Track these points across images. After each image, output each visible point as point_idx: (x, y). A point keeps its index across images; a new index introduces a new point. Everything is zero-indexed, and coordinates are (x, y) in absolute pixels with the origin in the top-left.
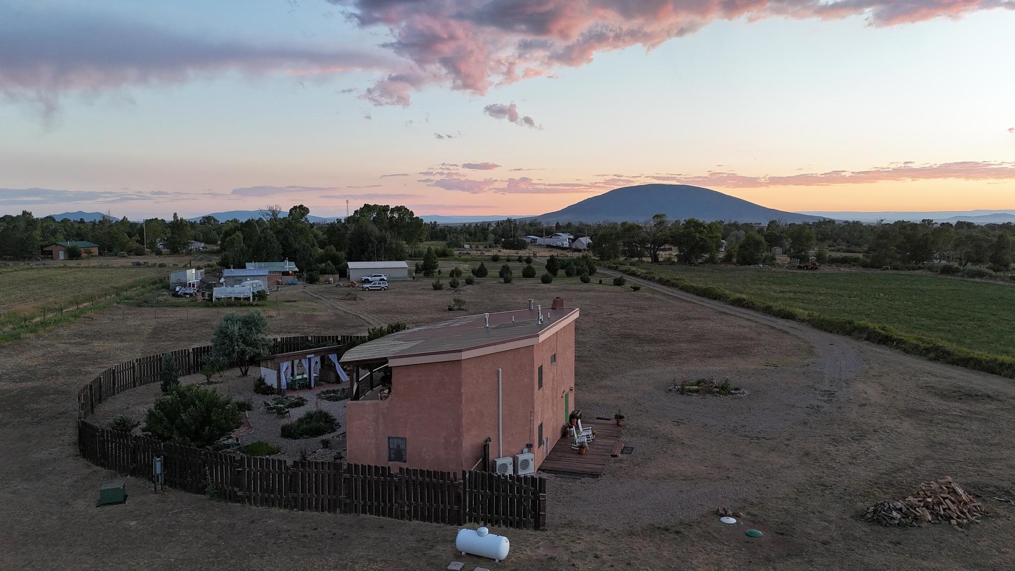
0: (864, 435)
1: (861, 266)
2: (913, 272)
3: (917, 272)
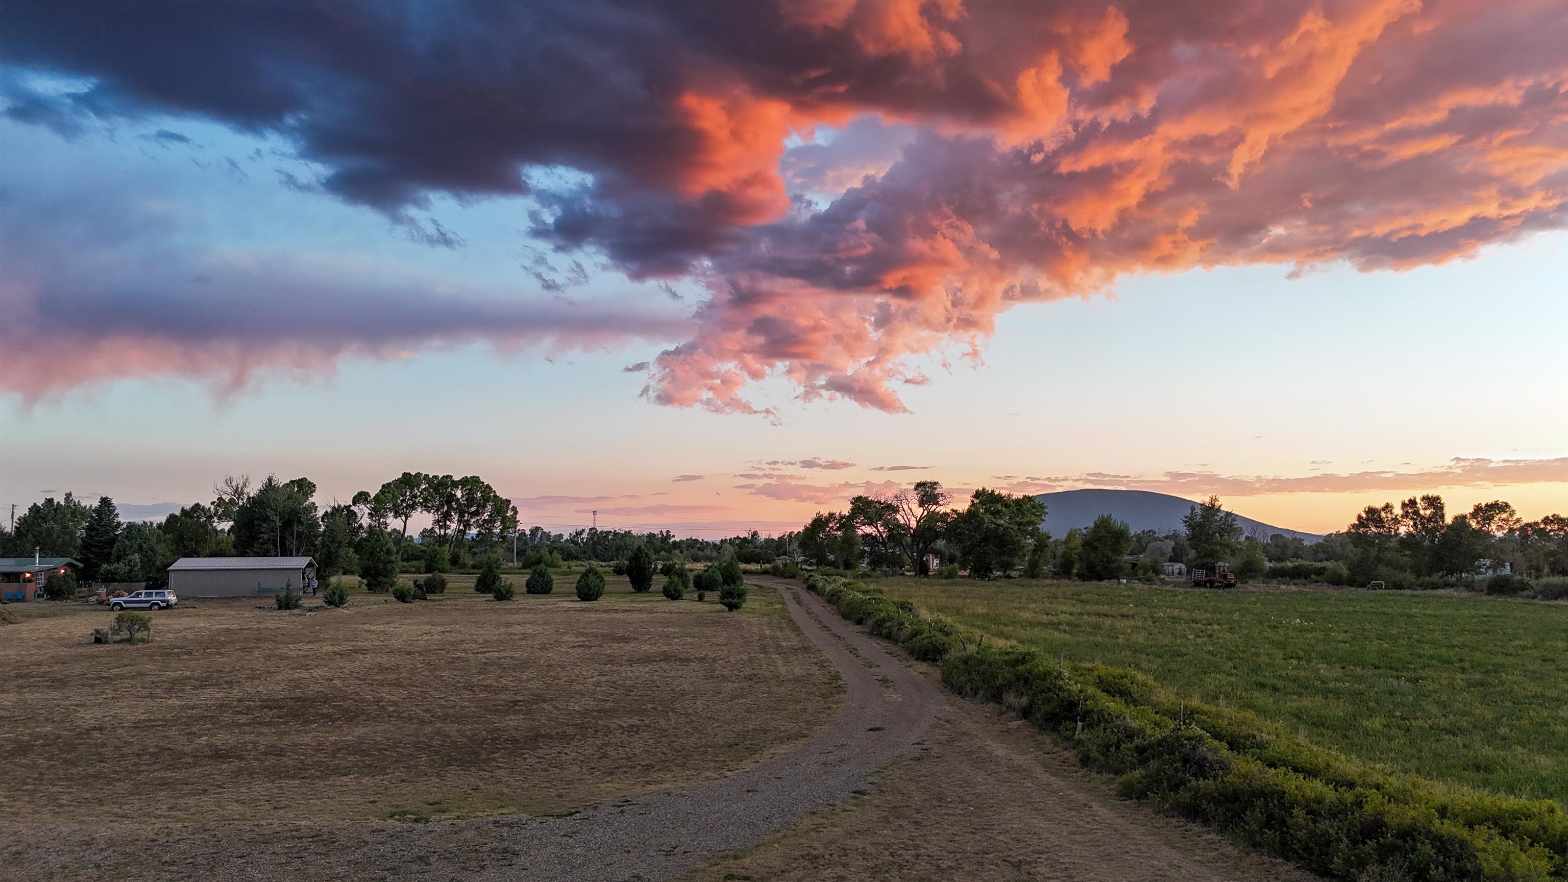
1: (1328, 582)
2: (1435, 592)
3: (1441, 592)
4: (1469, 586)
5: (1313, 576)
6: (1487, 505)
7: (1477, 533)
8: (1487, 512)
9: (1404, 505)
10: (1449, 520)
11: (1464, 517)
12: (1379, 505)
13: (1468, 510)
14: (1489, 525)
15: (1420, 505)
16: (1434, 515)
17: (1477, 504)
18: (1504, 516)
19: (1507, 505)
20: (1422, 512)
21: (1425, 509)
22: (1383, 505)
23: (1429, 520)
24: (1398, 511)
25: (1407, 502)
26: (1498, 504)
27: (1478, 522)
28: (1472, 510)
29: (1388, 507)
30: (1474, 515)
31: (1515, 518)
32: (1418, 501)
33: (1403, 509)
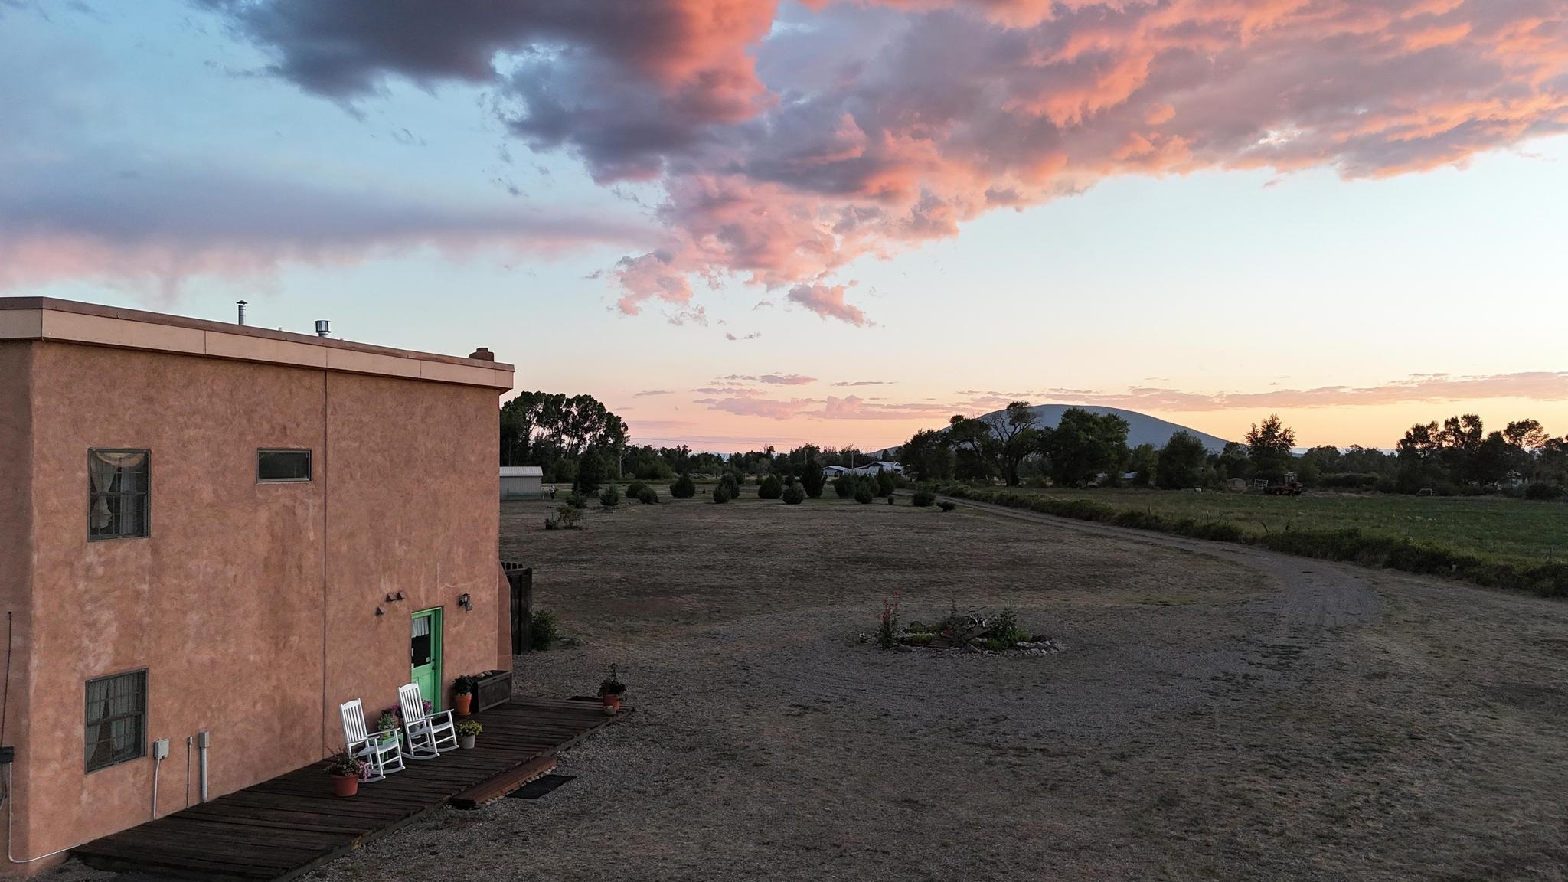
0: (1377, 747)
1: (1380, 491)
2: (1477, 498)
3: (1482, 497)
4: (1508, 493)
5: (1364, 485)
6: (1519, 423)
7: (1511, 447)
8: (1519, 429)
9: (1447, 423)
10: (1485, 436)
11: (1498, 434)
12: (1425, 423)
13: (1502, 427)
14: (1520, 440)
15: (1461, 423)
16: (1474, 431)
17: (1510, 422)
18: (1534, 432)
19: (1536, 423)
20: (1462, 429)
21: (1465, 426)
22: (1429, 423)
23: (1469, 436)
24: (1442, 428)
25: (1449, 420)
26: (1528, 422)
27: (1511, 438)
28: (1506, 428)
29: (1433, 425)
30: (1508, 432)
31: (1543, 434)
32: (1459, 419)
33: (1446, 427)
